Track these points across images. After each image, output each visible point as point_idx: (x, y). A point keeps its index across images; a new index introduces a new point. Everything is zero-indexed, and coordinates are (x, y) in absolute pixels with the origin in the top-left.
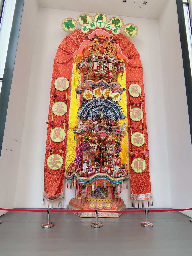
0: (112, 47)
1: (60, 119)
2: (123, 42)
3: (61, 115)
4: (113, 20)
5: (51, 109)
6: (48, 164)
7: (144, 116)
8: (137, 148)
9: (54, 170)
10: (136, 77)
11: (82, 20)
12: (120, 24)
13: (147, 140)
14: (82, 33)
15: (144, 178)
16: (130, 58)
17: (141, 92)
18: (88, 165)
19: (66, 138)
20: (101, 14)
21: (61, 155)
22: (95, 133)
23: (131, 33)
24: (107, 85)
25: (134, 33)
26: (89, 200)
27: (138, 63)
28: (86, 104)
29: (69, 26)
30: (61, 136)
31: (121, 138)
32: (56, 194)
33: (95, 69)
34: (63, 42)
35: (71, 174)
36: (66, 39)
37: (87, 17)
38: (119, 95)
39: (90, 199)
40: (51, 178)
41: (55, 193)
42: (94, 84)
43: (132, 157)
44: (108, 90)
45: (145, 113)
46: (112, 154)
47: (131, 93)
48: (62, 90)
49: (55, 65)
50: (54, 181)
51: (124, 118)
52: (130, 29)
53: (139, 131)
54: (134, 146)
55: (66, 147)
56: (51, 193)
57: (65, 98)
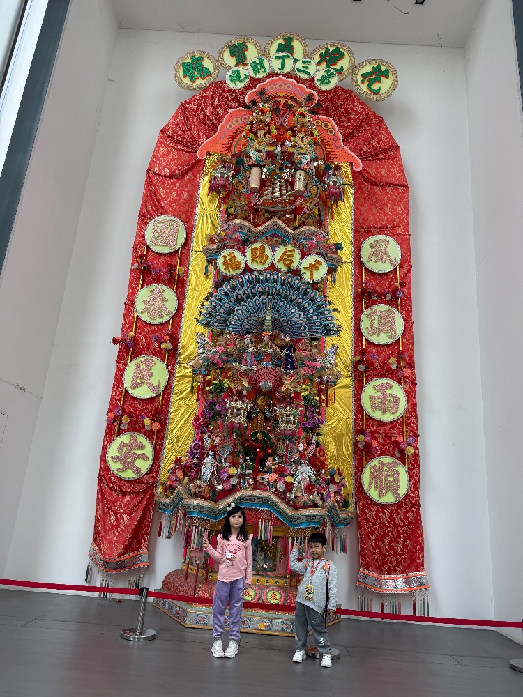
0: (309, 124)
1: (154, 332)
2: (350, 114)
3: (159, 321)
4: (323, 51)
5: (130, 304)
6: (109, 459)
7: (404, 331)
8: (379, 426)
9: (125, 481)
10: (386, 214)
11: (232, 55)
12: (344, 63)
13: (415, 404)
14: (230, 90)
15: (403, 522)
16: (370, 158)
17: (399, 259)
18: (218, 464)
19: (169, 386)
20: (289, 38)
21: (149, 435)
22: (242, 370)
23: (376, 87)
24: (289, 236)
25: (385, 85)
27: (395, 172)
28: (225, 287)
29: (196, 74)
30: (154, 381)
32: (123, 554)
33: (253, 186)
34: (175, 117)
35: (172, 494)
36: (183, 109)
37: (246, 49)
40: (114, 502)
41: (121, 549)
42: (250, 230)
43: (363, 454)
44: (290, 247)
45: (408, 322)
46: (291, 436)
47: (368, 261)
48: (167, 250)
49: (149, 182)
50: (124, 512)
51: (335, 329)
52: (374, 76)
53: (391, 374)
54: (371, 418)
55: (166, 412)
56: (111, 549)
57: (171, 274)
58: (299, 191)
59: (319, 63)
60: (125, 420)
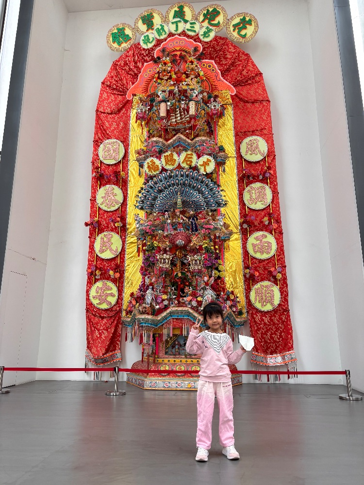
0: (196, 68)
1: (110, 216)
2: (226, 54)
3: (113, 209)
4: (205, 12)
5: (93, 200)
6: (91, 298)
7: (273, 199)
8: (260, 262)
9: (102, 310)
10: (255, 122)
11: (144, 23)
12: (220, 19)
13: (283, 246)
14: (144, 49)
15: (279, 321)
16: (243, 84)
17: (266, 151)
18: (155, 293)
19: (123, 250)
20: (181, 6)
21: (114, 281)
22: (166, 234)
23: (243, 32)
25: (249, 30)
26: (160, 360)
27: (260, 91)
28: (151, 183)
29: (121, 40)
30: (114, 247)
32: (105, 353)
33: (162, 115)
34: (110, 72)
35: (131, 315)
36: (115, 65)
37: (153, 17)
38: (211, 161)
39: (163, 358)
40: (97, 324)
41: (104, 351)
42: (164, 144)
44: (189, 152)
46: (199, 272)
47: (246, 154)
48: (113, 162)
49: (98, 118)
50: (104, 329)
51: (224, 203)
52: (241, 25)
53: (265, 228)
54: (254, 258)
55: (123, 266)
56: (97, 351)
57: (117, 178)
58: (192, 115)
59: (203, 21)
60: (98, 273)
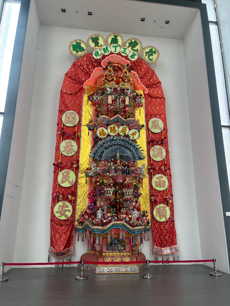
1: (69, 160)
2: (141, 69)
3: (70, 155)
4: (130, 42)
5: (58, 148)
6: (55, 212)
7: (166, 155)
8: (159, 192)
9: (62, 220)
10: (157, 110)
11: (93, 42)
12: (138, 47)
13: (171, 184)
14: (93, 58)
15: (169, 228)
16: (150, 87)
17: (163, 127)
18: (103, 212)
19: (76, 182)
20: (116, 35)
21: (70, 202)
22: (111, 175)
23: (151, 57)
24: (123, 121)
25: (154, 57)
26: (104, 254)
27: (160, 92)
28: (100, 143)
29: (78, 50)
30: (70, 180)
31: (140, 181)
32: (64, 249)
33: (109, 103)
34: (71, 69)
35: (82, 225)
36: (74, 65)
37: (99, 39)
38: (137, 133)
39: (106, 252)
40: (58, 229)
41: (63, 247)
42: (109, 119)
44: (125, 126)
45: (167, 152)
46: (130, 200)
47: (151, 129)
48: (71, 125)
49: (62, 96)
50: (63, 233)
51: (143, 158)
52: (150, 54)
53: (162, 172)
54: (156, 190)
55: (76, 192)
56: (59, 248)
58: (127, 105)
59: (128, 47)
